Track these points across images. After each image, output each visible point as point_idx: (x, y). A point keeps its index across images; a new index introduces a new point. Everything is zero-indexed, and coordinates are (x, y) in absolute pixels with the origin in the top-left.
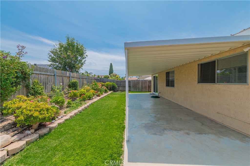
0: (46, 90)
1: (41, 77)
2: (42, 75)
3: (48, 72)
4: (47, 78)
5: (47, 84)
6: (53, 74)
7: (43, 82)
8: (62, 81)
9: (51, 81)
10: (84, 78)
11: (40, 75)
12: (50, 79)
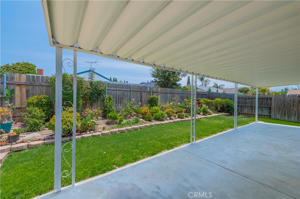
0: (122, 105)
1: (116, 92)
2: (118, 91)
3: (123, 88)
4: (123, 93)
5: (123, 99)
6: (129, 90)
7: (119, 98)
8: (140, 97)
9: (127, 96)
10: (174, 93)
11: (115, 91)
12: (126, 95)
